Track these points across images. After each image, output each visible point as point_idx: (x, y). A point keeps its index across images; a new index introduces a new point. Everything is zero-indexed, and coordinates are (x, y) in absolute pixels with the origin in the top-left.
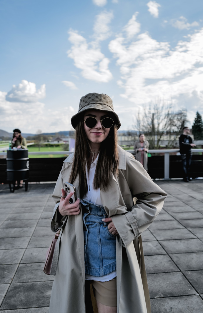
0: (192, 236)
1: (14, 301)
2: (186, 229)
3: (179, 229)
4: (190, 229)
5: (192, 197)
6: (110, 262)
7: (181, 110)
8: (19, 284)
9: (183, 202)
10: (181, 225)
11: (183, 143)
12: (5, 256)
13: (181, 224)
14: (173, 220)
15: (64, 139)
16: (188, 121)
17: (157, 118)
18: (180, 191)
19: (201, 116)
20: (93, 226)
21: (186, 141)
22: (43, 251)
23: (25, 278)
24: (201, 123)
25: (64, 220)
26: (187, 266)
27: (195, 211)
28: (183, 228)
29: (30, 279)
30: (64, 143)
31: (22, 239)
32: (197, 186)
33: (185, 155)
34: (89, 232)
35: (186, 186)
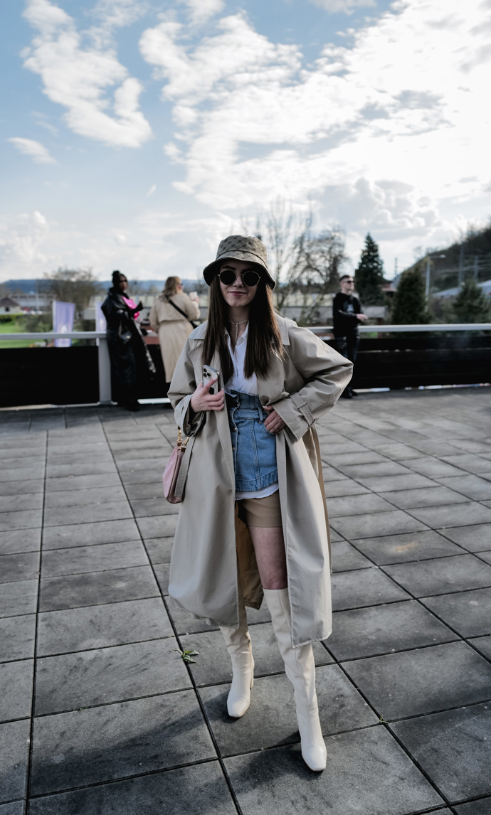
0: (364, 490)
1: (60, 599)
2: (351, 481)
3: (338, 480)
4: (360, 481)
5: (360, 426)
6: (270, 470)
7: (330, 229)
8: (56, 578)
9: (343, 436)
10: (341, 474)
11: (341, 311)
12: (5, 542)
13: (341, 472)
14: (327, 467)
15: (23, 303)
16: (347, 259)
17: (275, 250)
18: (335, 415)
19: (377, 246)
20: (244, 424)
21: (348, 307)
22: (79, 529)
23: (64, 569)
24: (377, 262)
25: (198, 419)
26: (357, 533)
27: (367, 450)
28: (346, 480)
29: (74, 570)
30: (25, 312)
31: (25, 513)
32: (370, 405)
33: (345, 338)
34: (239, 433)
35: (347, 405)
